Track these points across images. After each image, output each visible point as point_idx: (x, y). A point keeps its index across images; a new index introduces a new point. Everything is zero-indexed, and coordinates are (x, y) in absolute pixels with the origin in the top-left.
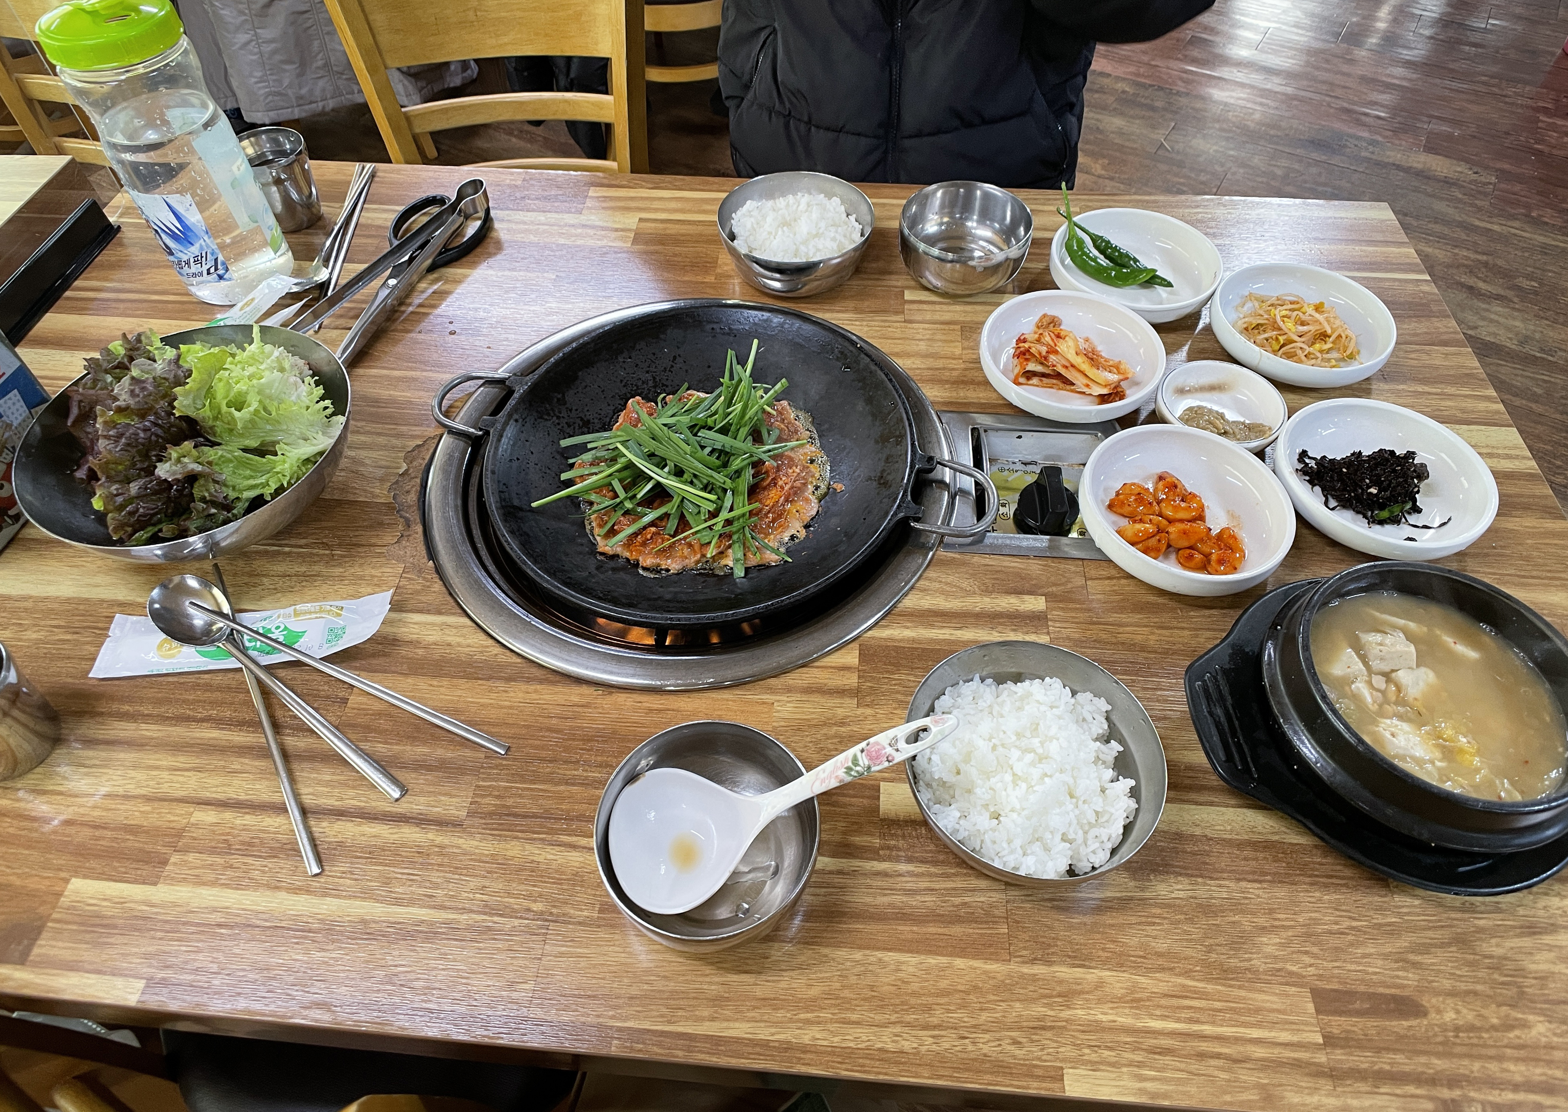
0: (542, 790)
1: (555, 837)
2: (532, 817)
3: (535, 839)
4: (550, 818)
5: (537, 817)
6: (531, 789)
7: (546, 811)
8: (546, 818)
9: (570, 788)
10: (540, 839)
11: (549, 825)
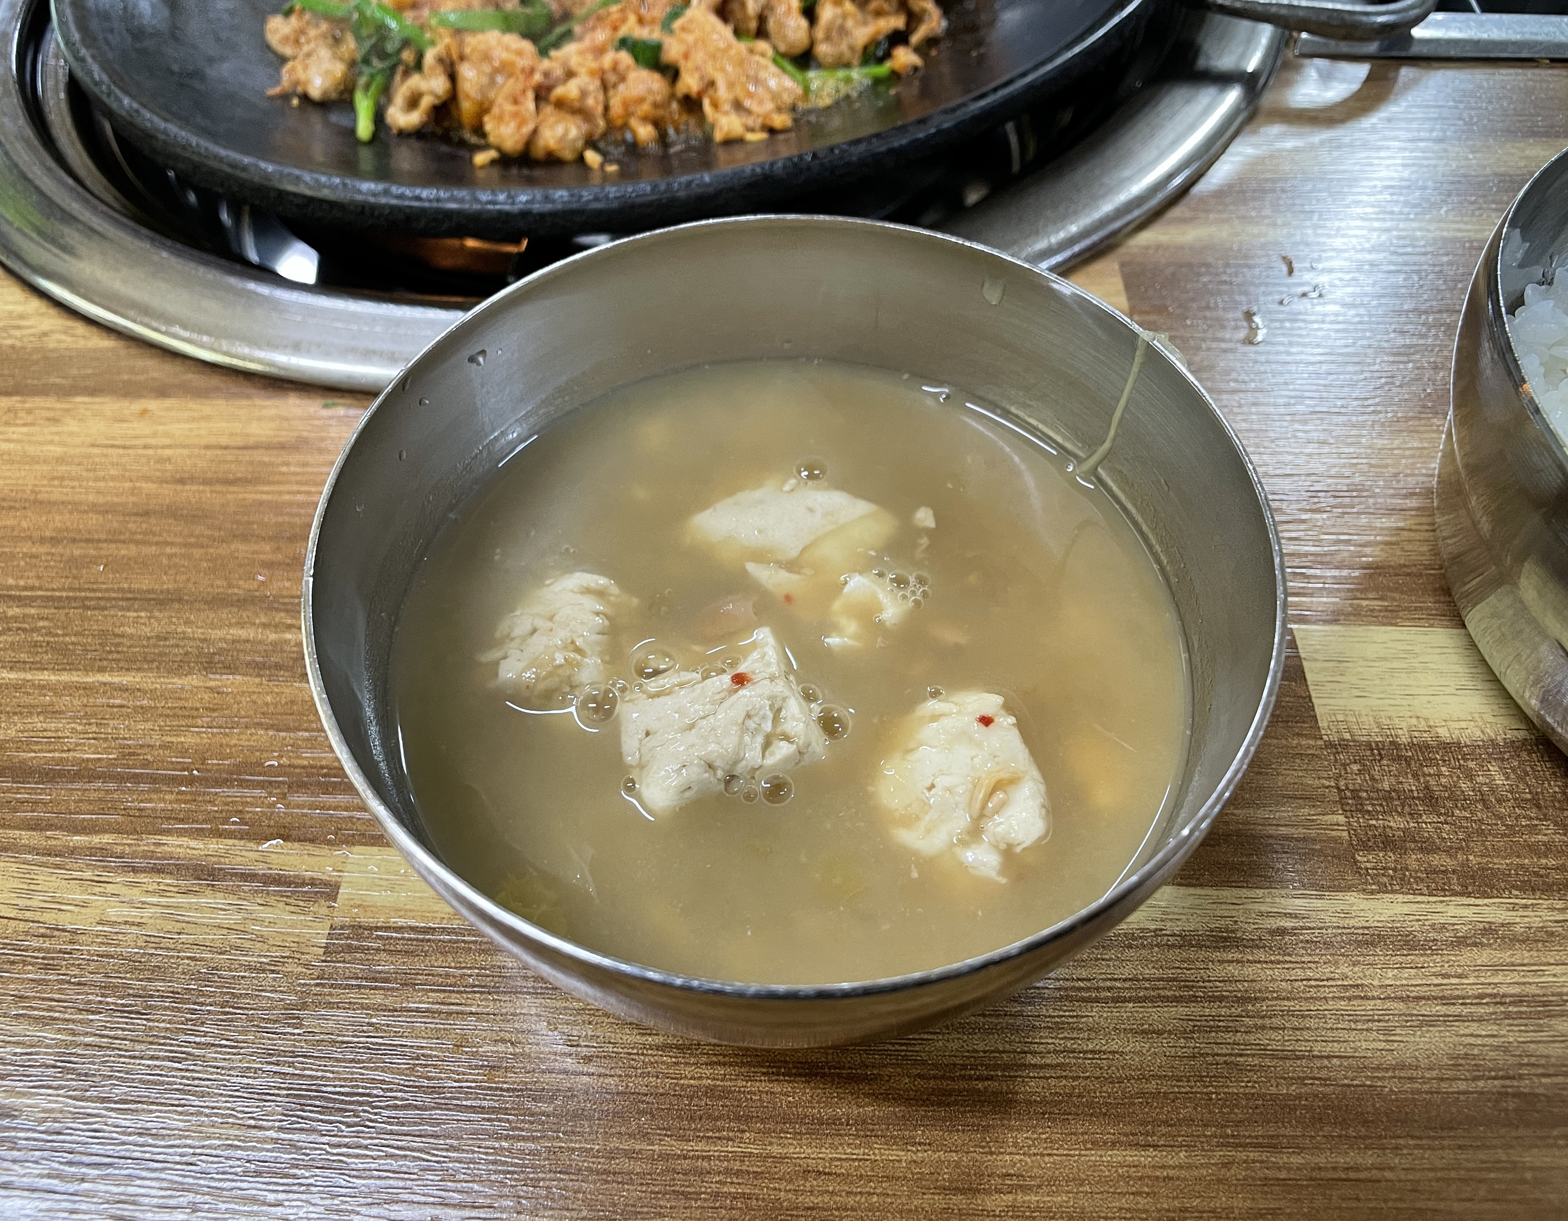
0: (123, 689)
1: (148, 843)
2: (76, 776)
3: (73, 851)
4: (137, 779)
5: (93, 776)
6: (87, 688)
7: (128, 754)
8: (121, 778)
9: (215, 680)
10: (92, 851)
11: (131, 802)
